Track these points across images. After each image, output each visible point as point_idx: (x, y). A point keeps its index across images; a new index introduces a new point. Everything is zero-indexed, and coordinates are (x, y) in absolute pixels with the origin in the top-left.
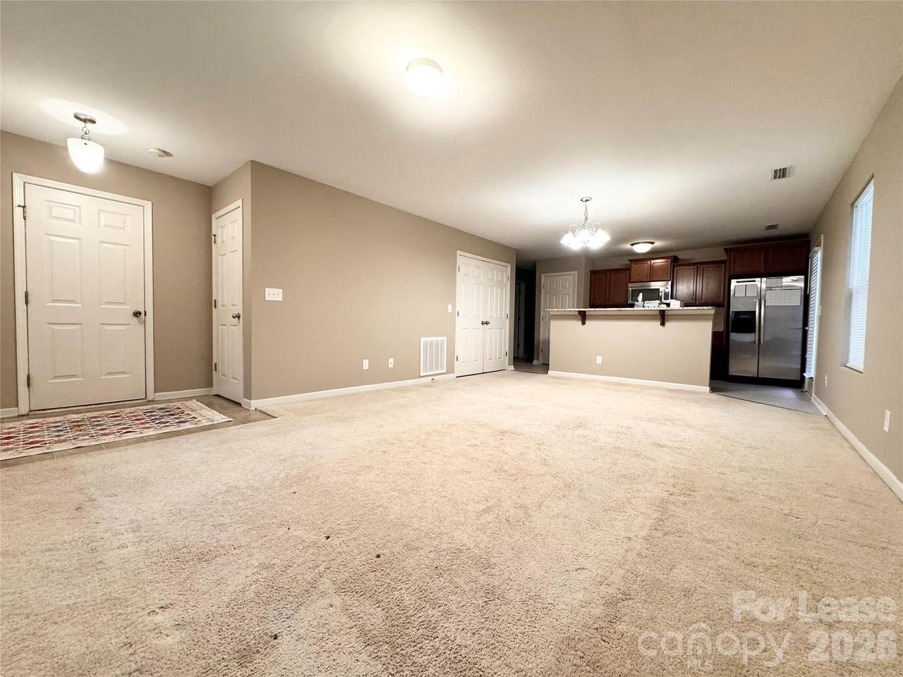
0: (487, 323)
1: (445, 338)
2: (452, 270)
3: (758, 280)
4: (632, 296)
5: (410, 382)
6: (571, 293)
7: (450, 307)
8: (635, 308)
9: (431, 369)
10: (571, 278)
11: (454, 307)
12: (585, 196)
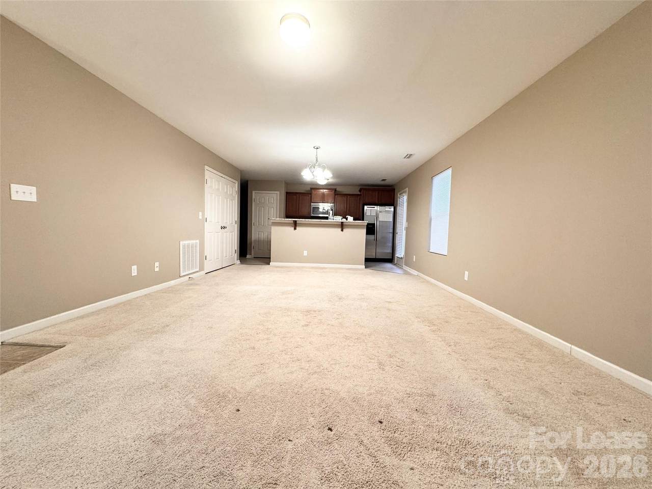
0: (224, 228)
1: (198, 241)
2: (202, 182)
3: (376, 207)
4: (313, 212)
5: (172, 283)
6: (275, 207)
7: (200, 214)
8: (329, 220)
9: (189, 269)
10: (275, 196)
11: (203, 215)
12: (317, 145)
